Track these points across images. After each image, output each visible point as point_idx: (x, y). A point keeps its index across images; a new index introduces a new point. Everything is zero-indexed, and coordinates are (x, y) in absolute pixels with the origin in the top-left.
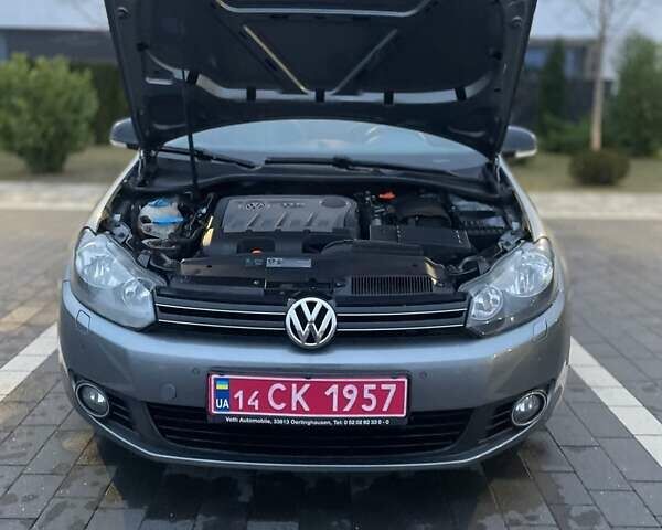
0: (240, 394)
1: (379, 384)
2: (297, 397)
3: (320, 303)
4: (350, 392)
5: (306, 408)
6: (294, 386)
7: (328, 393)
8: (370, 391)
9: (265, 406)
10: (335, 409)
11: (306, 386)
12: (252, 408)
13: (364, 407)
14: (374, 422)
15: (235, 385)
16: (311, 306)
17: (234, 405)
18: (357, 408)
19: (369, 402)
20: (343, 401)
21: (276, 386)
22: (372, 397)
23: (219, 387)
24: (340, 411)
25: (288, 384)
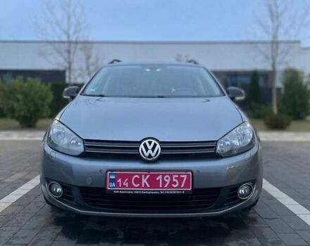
0: (120, 180)
1: (179, 175)
2: (144, 181)
3: (154, 142)
4: (167, 178)
5: (148, 186)
6: (143, 176)
7: (158, 179)
8: (176, 178)
9: (130, 185)
10: (161, 186)
11: (148, 176)
12: (125, 187)
13: (173, 185)
14: (178, 192)
15: (118, 176)
16: (150, 143)
17: (117, 185)
18: (170, 186)
19: (175, 183)
20: (164, 183)
21: (135, 176)
22: (176, 181)
23: (111, 177)
24: (163, 187)
25: (140, 175)
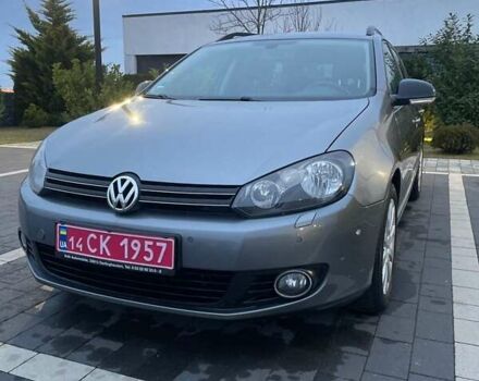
0: (72, 239)
1: (155, 241)
2: (103, 245)
3: (129, 179)
4: (136, 245)
5: (109, 254)
6: (102, 237)
7: (121, 244)
8: (149, 246)
9: (85, 248)
10: (126, 256)
11: (108, 238)
12: (78, 250)
13: (145, 258)
14: (151, 270)
15: (71, 232)
16: (123, 181)
17: (69, 244)
18: (140, 258)
19: (148, 254)
20: (131, 252)
21: (92, 235)
22: (150, 251)
23: (62, 232)
24: (129, 259)
25: (98, 234)
